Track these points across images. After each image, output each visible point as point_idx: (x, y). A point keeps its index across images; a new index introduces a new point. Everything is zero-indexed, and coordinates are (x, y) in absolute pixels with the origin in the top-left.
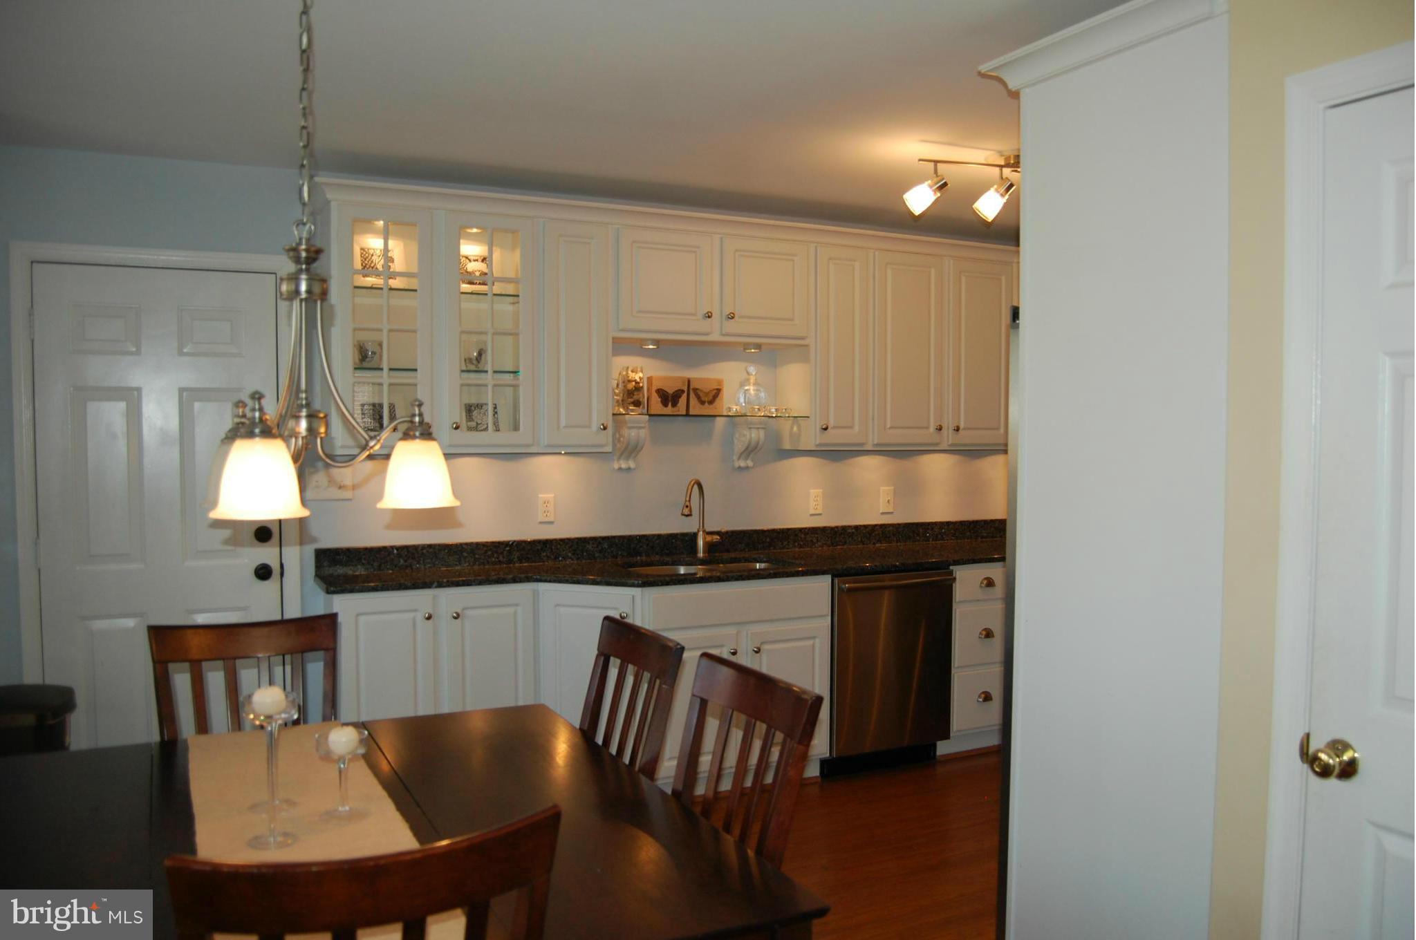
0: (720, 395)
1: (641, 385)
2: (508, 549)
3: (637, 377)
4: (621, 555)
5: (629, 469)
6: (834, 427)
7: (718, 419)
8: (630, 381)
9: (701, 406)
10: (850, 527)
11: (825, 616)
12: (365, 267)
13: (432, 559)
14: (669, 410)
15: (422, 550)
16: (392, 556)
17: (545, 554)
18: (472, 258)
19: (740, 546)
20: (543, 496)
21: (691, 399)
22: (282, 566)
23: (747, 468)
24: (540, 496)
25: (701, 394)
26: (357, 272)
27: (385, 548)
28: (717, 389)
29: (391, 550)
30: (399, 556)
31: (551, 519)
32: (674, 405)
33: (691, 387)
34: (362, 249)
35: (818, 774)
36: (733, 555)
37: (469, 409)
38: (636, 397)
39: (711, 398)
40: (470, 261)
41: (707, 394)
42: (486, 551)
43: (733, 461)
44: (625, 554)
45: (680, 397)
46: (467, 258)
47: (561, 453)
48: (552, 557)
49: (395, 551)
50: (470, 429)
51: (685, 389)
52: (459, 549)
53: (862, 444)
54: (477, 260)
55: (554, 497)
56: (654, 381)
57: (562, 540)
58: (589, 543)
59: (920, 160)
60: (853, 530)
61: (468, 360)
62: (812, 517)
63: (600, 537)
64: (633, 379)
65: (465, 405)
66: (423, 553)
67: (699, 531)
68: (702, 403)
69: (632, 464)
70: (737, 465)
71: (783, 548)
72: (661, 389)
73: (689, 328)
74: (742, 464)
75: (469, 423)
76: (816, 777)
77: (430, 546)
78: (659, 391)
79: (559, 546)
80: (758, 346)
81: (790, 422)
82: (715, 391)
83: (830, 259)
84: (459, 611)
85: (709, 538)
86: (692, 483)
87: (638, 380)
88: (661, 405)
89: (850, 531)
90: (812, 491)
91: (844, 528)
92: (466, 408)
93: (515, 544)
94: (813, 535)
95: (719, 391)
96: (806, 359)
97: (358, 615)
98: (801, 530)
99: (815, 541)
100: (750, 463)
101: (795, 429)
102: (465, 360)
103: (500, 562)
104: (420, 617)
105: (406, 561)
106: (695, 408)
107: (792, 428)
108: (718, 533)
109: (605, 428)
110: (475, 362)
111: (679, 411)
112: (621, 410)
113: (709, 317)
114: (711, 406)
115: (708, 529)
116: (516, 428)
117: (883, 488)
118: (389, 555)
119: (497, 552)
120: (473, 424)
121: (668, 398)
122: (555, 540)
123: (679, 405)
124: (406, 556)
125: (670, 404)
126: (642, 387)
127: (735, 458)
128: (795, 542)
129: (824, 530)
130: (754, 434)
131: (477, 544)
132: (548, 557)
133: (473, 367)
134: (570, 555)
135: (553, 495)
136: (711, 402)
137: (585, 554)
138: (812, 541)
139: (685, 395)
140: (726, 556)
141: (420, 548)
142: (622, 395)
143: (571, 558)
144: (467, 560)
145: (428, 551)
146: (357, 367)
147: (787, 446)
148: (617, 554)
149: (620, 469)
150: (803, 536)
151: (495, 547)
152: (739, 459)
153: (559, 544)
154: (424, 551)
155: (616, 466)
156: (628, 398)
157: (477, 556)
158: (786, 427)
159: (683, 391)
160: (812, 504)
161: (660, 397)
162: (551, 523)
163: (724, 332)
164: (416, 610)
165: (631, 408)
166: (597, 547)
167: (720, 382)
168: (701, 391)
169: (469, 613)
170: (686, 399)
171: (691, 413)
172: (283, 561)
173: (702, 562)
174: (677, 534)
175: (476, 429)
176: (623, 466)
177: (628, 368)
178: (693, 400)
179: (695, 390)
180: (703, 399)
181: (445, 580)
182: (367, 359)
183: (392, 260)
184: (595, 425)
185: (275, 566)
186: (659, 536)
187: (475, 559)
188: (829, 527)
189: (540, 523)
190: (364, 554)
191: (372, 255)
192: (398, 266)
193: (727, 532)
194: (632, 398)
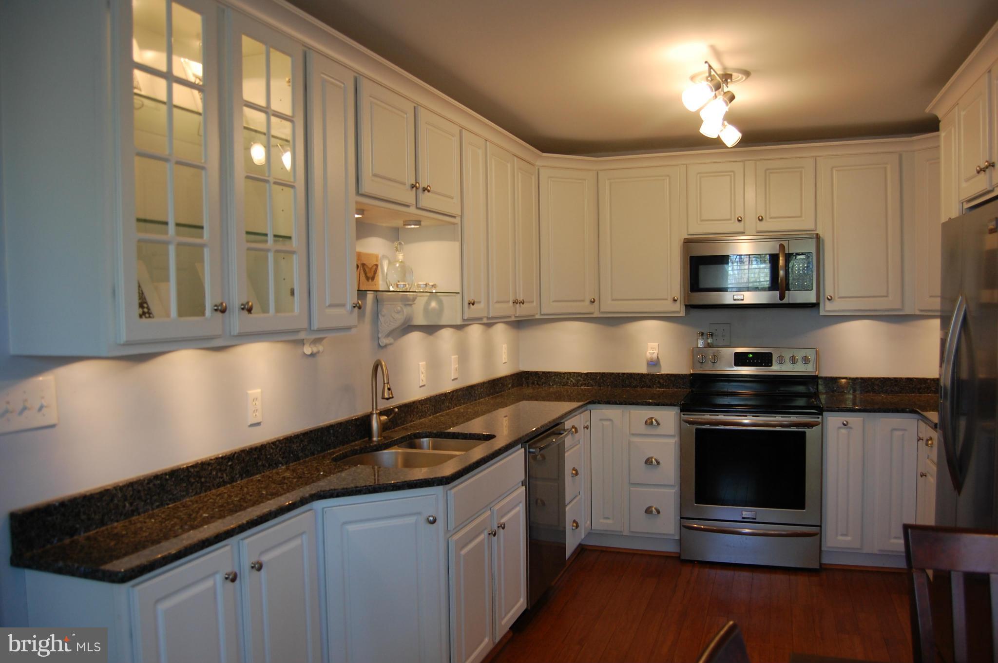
0: (377, 271)
2: (230, 464)
5: (316, 354)
7: (370, 296)
9: (367, 282)
13: (159, 494)
15: (148, 483)
17: (261, 463)
20: (252, 393)
23: (388, 345)
24: (250, 392)
25: (367, 270)
27: (107, 491)
29: (114, 492)
30: (125, 498)
31: (260, 419)
39: (373, 274)
41: (370, 269)
42: (211, 472)
48: (266, 465)
49: (120, 493)
52: (186, 474)
55: (261, 391)
57: (272, 443)
58: (290, 444)
62: (422, 388)
63: (298, 435)
66: (149, 489)
67: (373, 411)
68: (366, 279)
74: (388, 341)
79: (270, 451)
81: (426, 298)
82: (375, 267)
85: (379, 419)
90: (420, 363)
93: (236, 455)
95: (377, 266)
105: (131, 504)
106: (364, 284)
114: (372, 282)
117: (453, 357)
119: (220, 470)
122: (267, 443)
124: (131, 496)
127: (382, 335)
131: (201, 463)
132: (263, 466)
134: (280, 459)
135: (260, 389)
136: (373, 278)
137: (291, 455)
141: (146, 482)
143: (281, 463)
145: (154, 485)
148: (314, 450)
149: (312, 354)
151: (219, 464)
153: (272, 448)
154: (151, 485)
157: (203, 480)
158: (420, 303)
160: (421, 376)
162: (260, 424)
166: (300, 445)
167: (377, 258)
168: (366, 267)
176: (315, 350)
179: (363, 265)
180: (368, 275)
187: (202, 483)
189: (251, 425)
190: (83, 506)
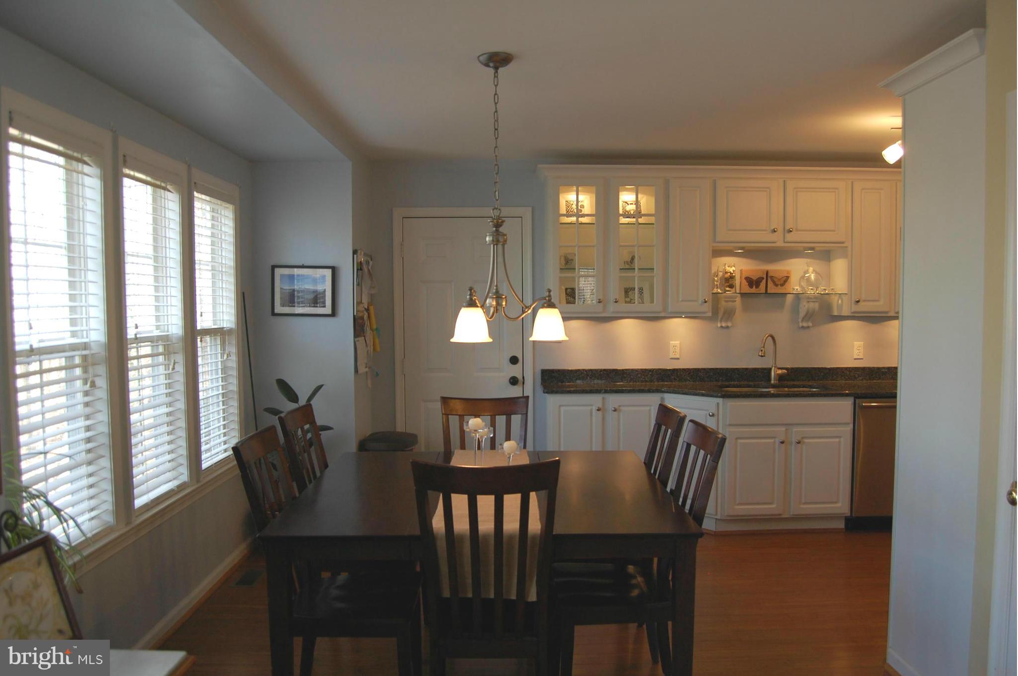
0: (789, 280)
1: (734, 274)
2: (650, 373)
3: (731, 270)
4: (721, 380)
5: (727, 327)
6: (864, 301)
7: (788, 295)
8: (726, 273)
9: (775, 287)
10: (884, 368)
11: (848, 424)
12: (568, 211)
14: (754, 290)
16: (583, 375)
17: (673, 377)
18: (629, 203)
19: (802, 377)
20: (673, 343)
21: (769, 283)
22: (523, 378)
23: (808, 327)
24: (671, 342)
25: (775, 280)
26: (564, 215)
27: (579, 370)
28: (787, 276)
29: (583, 371)
30: (587, 375)
31: (678, 356)
32: (757, 286)
33: (769, 275)
34: (567, 201)
35: (844, 527)
36: (796, 383)
37: (627, 291)
38: (730, 282)
39: (782, 282)
40: (628, 204)
41: (779, 280)
42: (637, 374)
43: (799, 323)
44: (724, 379)
45: (761, 282)
46: (626, 203)
47: (681, 317)
48: (678, 379)
49: (585, 373)
50: (626, 302)
51: (765, 276)
53: (887, 312)
54: (632, 204)
55: (680, 343)
56: (743, 272)
57: (684, 370)
58: (700, 372)
59: (892, 129)
60: (886, 370)
61: (626, 263)
62: (856, 361)
63: (708, 369)
64: (729, 271)
65: (625, 288)
66: (600, 374)
67: (772, 367)
68: (776, 285)
69: (729, 324)
70: (801, 325)
71: (833, 380)
72: (748, 277)
73: (764, 238)
74: (805, 324)
75: (626, 299)
76: (842, 529)
77: (605, 370)
78: (747, 279)
79: (682, 373)
80: (812, 249)
81: (838, 297)
82: (784, 279)
83: (863, 189)
84: (617, 407)
85: (780, 372)
86: (767, 336)
87: (732, 272)
88: (748, 287)
89: (884, 370)
90: (855, 343)
91: (879, 369)
92: (625, 290)
93: (655, 371)
94: (855, 373)
95: (788, 277)
96: (846, 256)
97: (560, 406)
98: (846, 369)
99: (857, 376)
100: (810, 324)
101: (840, 302)
102: (624, 262)
103: (646, 381)
104: (594, 408)
105: (590, 378)
106: (772, 289)
107: (838, 301)
108: (786, 369)
109: (706, 302)
110: (630, 264)
111: (760, 291)
112: (719, 290)
113: (775, 231)
114: (781, 287)
115: (779, 366)
116: (652, 301)
118: (581, 374)
119: (644, 375)
120: (628, 300)
121: (752, 282)
122: (680, 369)
123: (760, 287)
124: (590, 375)
125: (754, 287)
126: (735, 276)
127: (800, 320)
128: (842, 376)
129: (864, 369)
130: (812, 305)
131: (632, 370)
132: (675, 379)
133: (627, 267)
134: (689, 378)
135: (679, 342)
136: (782, 285)
137: (698, 378)
138: (855, 376)
139: (764, 281)
140: (789, 383)
141: (599, 371)
142: (719, 281)
143: (689, 380)
144: (626, 379)
145: (604, 373)
146: (562, 267)
147: (836, 313)
148: (719, 379)
149: (722, 327)
150: (848, 373)
151: (643, 372)
152: (802, 321)
154: (602, 373)
155: (719, 325)
156: (725, 283)
157: (632, 377)
158: (835, 300)
159: (763, 278)
160: (856, 352)
161: (747, 282)
162: (678, 359)
163: (785, 241)
164: (592, 405)
165: (727, 289)
166: (706, 374)
167: (788, 272)
168: (776, 278)
169: (622, 408)
170: (765, 282)
171: (768, 292)
172: (524, 375)
173: (774, 386)
174: (758, 369)
175: (630, 302)
176: (724, 325)
177: (725, 264)
178: (770, 284)
179: (771, 277)
180: (777, 283)
181: (609, 389)
182: (568, 264)
183: (583, 206)
184: (701, 300)
185: (520, 377)
186: (746, 369)
188: (867, 367)
189: (671, 359)
190: (567, 373)
191: (572, 205)
192: (587, 210)
193: (792, 369)
194: (728, 283)
